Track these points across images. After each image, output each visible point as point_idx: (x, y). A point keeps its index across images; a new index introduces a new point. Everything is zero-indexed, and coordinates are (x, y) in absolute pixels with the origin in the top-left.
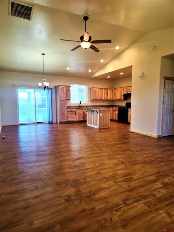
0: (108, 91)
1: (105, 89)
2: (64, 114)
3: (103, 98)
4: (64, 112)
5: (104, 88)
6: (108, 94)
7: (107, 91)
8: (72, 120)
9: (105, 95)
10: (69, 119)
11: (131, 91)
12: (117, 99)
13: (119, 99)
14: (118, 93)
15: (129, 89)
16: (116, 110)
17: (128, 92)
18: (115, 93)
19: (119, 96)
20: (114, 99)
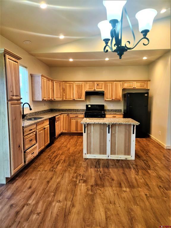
0: (53, 86)
3: (51, 98)
4: (18, 141)
7: (52, 84)
8: (32, 157)
9: (51, 91)
10: (29, 157)
11: (102, 89)
12: (70, 99)
13: (75, 99)
14: (73, 89)
15: (98, 85)
16: (78, 117)
17: (96, 90)
18: (64, 90)
19: (76, 94)
20: (63, 99)
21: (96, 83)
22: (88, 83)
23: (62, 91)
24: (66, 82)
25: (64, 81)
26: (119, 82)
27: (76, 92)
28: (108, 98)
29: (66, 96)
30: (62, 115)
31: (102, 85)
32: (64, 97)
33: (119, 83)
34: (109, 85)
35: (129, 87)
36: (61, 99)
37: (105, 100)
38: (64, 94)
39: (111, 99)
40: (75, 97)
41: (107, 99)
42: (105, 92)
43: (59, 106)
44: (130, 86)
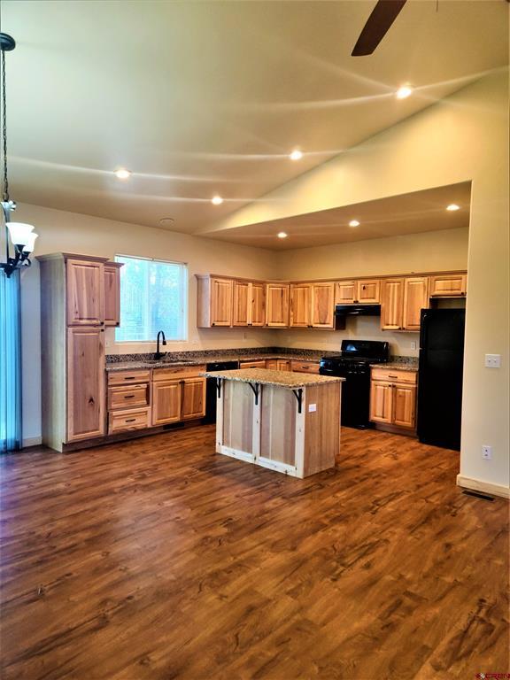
0: (265, 294)
1: (255, 282)
2: (91, 400)
3: (249, 321)
4: (90, 391)
5: (253, 282)
6: (264, 305)
7: (261, 292)
8: (130, 427)
9: (254, 307)
10: (118, 425)
11: (374, 298)
12: (303, 325)
13: (314, 326)
14: (310, 302)
15: (364, 288)
16: (309, 370)
17: (360, 301)
18: (291, 303)
19: (315, 312)
20: (289, 324)
21: (359, 282)
22: (341, 283)
23: (286, 305)
24: (297, 283)
25: (291, 283)
26: (419, 279)
27: (316, 308)
28: (390, 323)
29: (295, 317)
30: (278, 362)
31: (375, 288)
32: (292, 318)
33: (419, 281)
34: (393, 287)
35: (449, 292)
36: (284, 325)
37: (383, 330)
38: (292, 313)
39: (398, 327)
40: (313, 320)
41: (386, 327)
42: (383, 306)
43: (289, 341)
44: (452, 290)
